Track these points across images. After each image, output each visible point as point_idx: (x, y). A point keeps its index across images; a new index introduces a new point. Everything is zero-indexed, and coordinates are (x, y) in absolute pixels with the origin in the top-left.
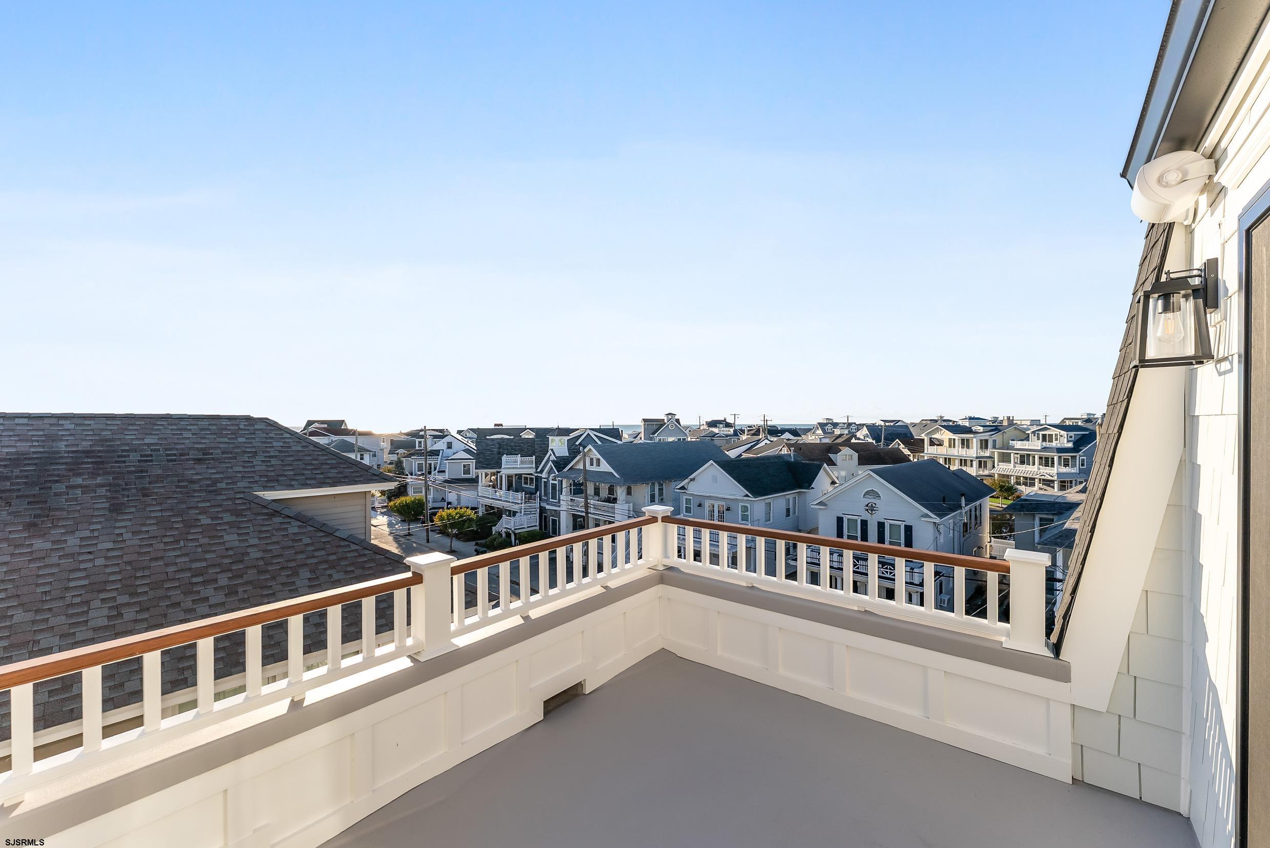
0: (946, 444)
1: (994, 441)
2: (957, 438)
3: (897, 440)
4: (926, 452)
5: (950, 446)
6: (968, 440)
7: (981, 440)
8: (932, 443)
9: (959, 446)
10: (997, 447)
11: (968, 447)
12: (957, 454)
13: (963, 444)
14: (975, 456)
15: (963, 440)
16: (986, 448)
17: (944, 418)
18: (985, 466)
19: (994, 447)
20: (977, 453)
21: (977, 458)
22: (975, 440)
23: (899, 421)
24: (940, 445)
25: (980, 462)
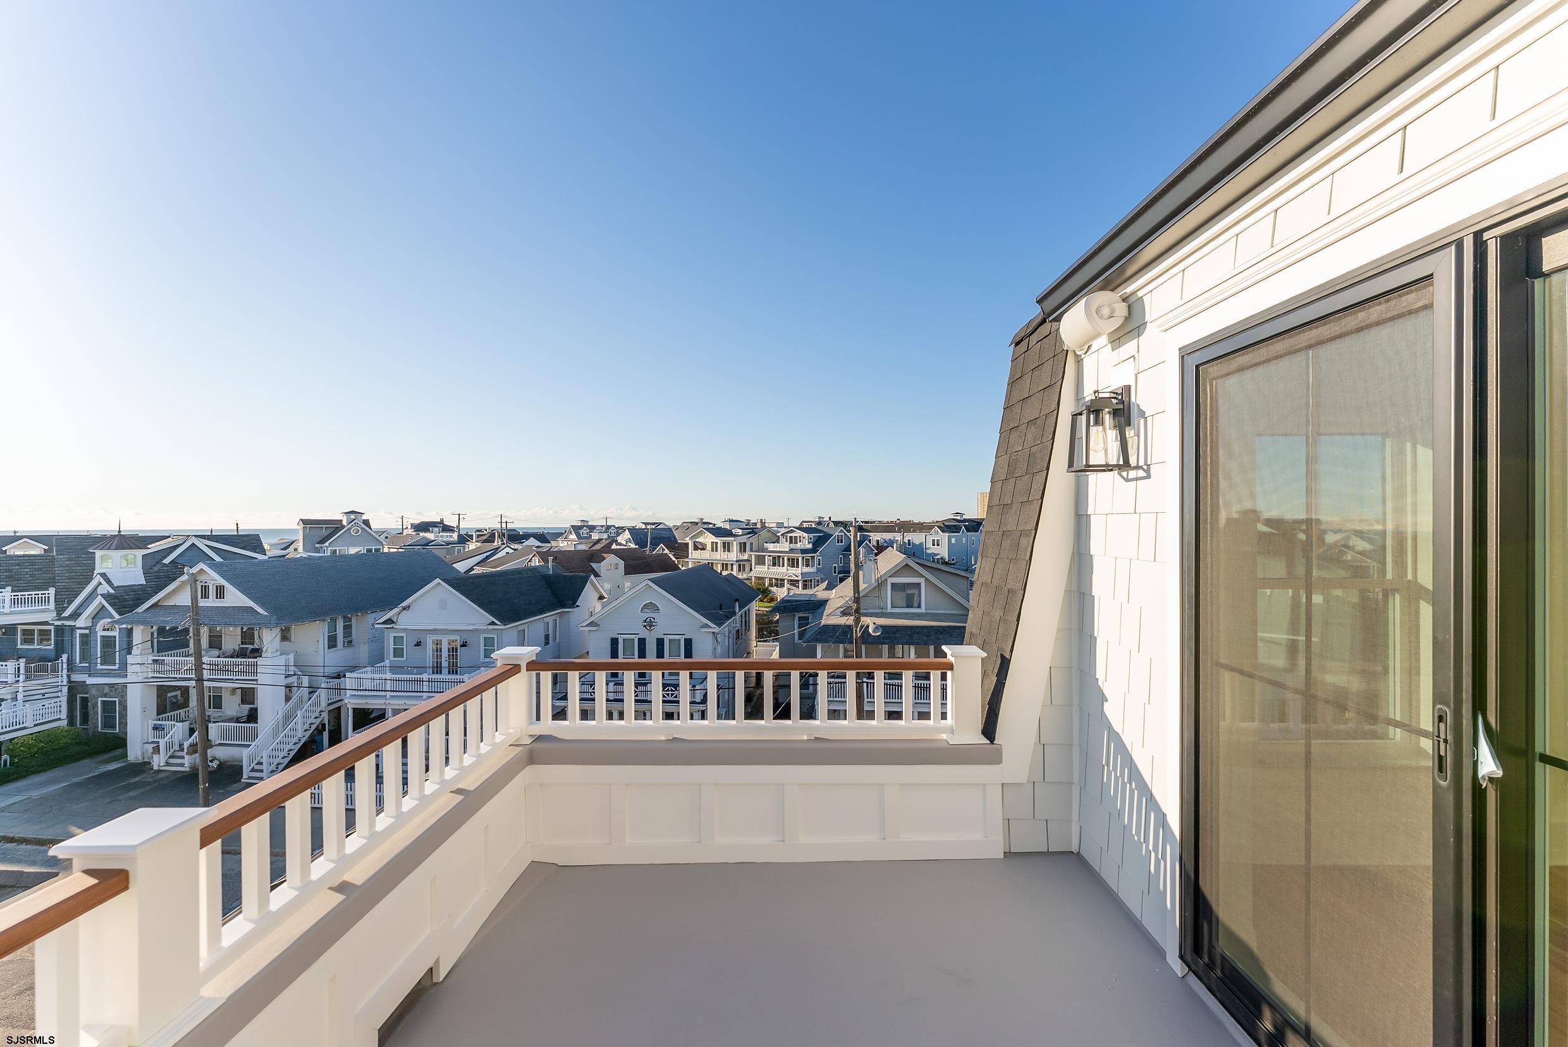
0: (709, 547)
1: (752, 544)
2: (719, 542)
3: (662, 545)
4: (690, 557)
5: (712, 550)
6: (729, 543)
7: (740, 543)
8: (696, 548)
9: (721, 550)
10: (754, 550)
11: (729, 551)
12: (719, 559)
13: (724, 547)
14: (735, 559)
15: (724, 543)
16: (745, 551)
17: (704, 521)
18: (744, 570)
19: (751, 550)
20: (737, 557)
21: (737, 561)
22: (735, 543)
23: (661, 523)
24: (703, 549)
25: (740, 565)
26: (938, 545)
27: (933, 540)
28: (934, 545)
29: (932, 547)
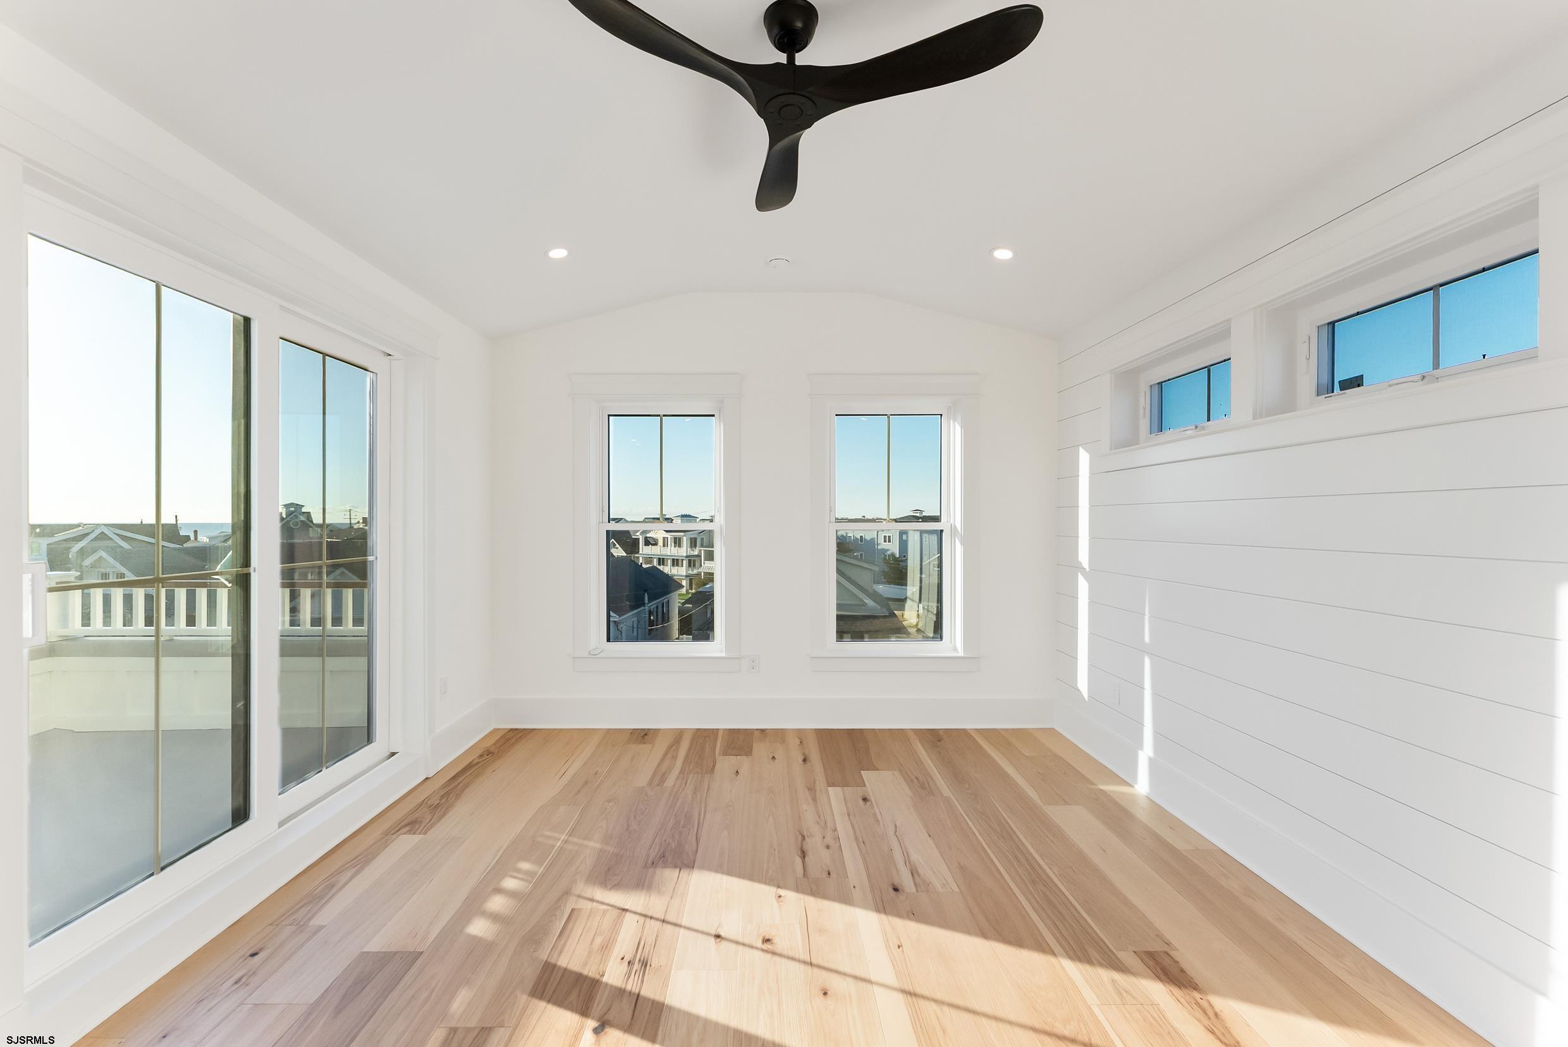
0: (660, 543)
1: (702, 539)
2: (669, 537)
3: (613, 540)
4: (641, 552)
5: (664, 546)
6: (680, 539)
7: (691, 539)
8: (648, 542)
9: (671, 545)
10: (704, 545)
11: (680, 546)
12: (669, 554)
13: (675, 543)
14: (685, 555)
15: (675, 539)
16: (695, 546)
17: (667, 517)
18: (694, 565)
19: (702, 546)
20: (687, 552)
21: (687, 557)
22: (685, 538)
23: (622, 519)
24: (656, 544)
25: (690, 561)
26: (889, 541)
27: (885, 537)
28: (885, 541)
29: (883, 543)
